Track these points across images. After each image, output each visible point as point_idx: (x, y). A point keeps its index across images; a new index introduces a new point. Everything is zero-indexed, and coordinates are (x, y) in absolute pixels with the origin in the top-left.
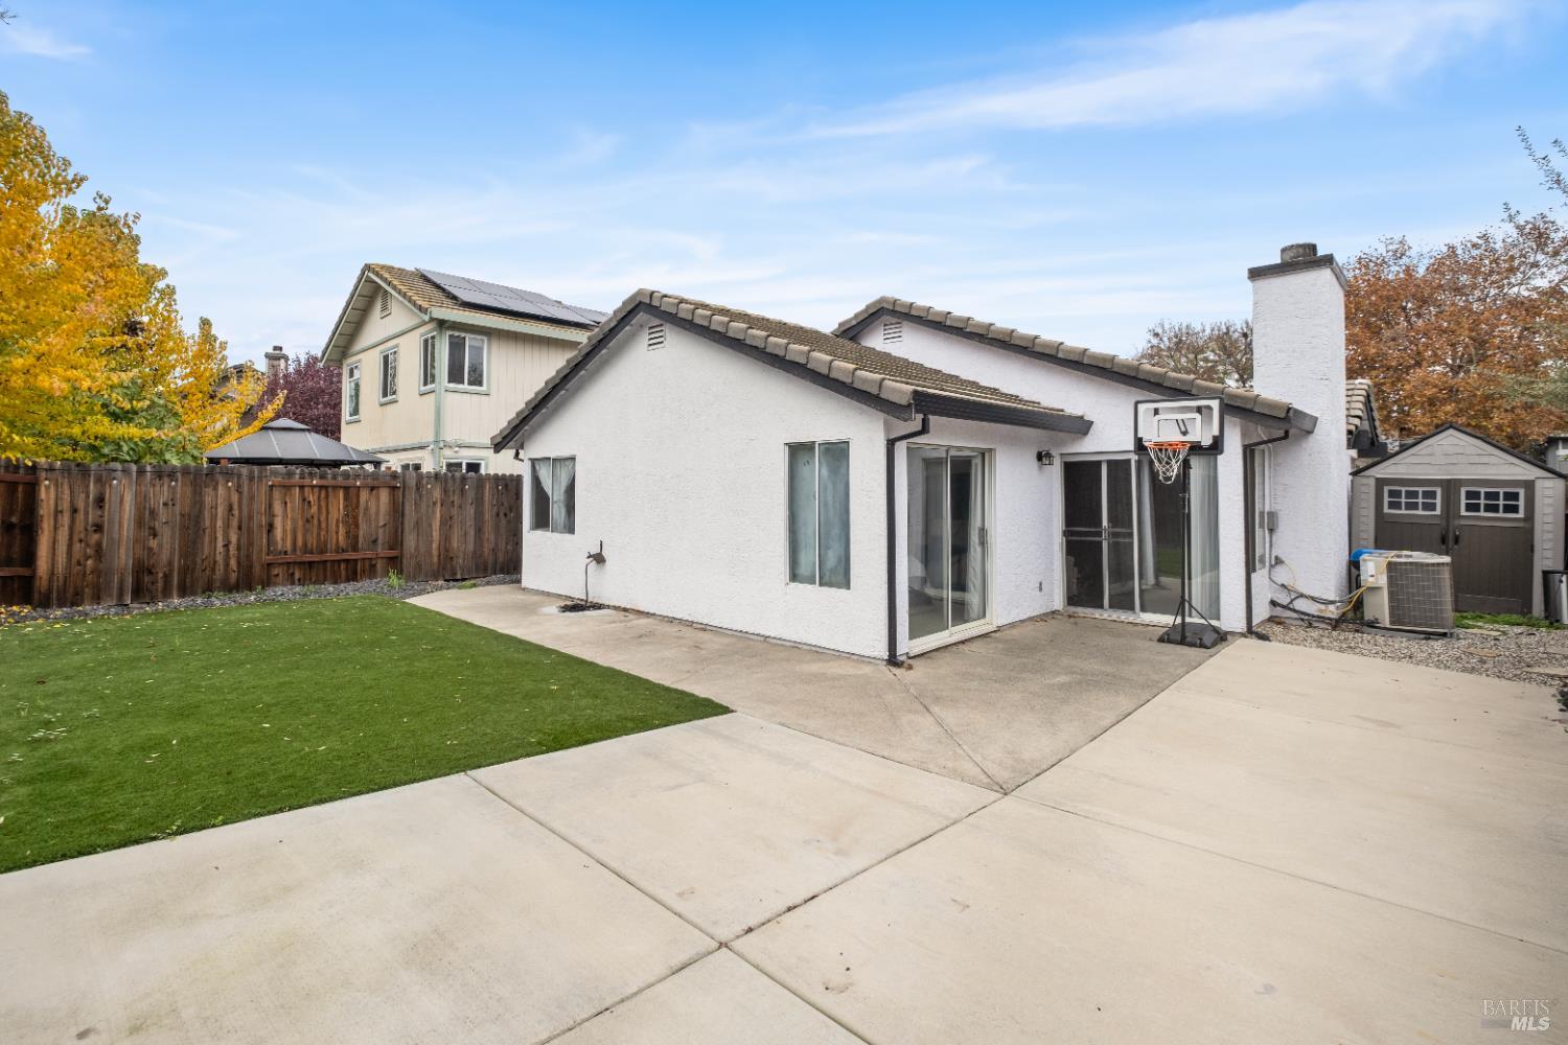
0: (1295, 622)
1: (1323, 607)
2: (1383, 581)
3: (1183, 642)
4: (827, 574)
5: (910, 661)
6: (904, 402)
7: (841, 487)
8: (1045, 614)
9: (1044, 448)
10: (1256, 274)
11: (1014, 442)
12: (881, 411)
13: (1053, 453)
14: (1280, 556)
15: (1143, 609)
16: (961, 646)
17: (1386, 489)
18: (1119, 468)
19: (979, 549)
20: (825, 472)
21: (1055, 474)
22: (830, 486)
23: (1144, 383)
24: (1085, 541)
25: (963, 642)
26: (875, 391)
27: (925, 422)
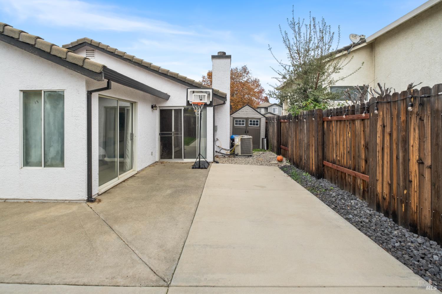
0: (221, 156)
1: (227, 151)
2: (239, 143)
3: (199, 168)
4: (50, 160)
5: (99, 197)
6: (98, 71)
7: (59, 114)
8: (153, 163)
9: (154, 104)
10: (214, 57)
11: (144, 100)
12: (84, 75)
13: (157, 106)
14: (218, 138)
15: (185, 158)
16: (123, 183)
17: (235, 120)
18: (178, 111)
19: (130, 142)
20: (48, 106)
21: (157, 113)
22: (52, 115)
23: (187, 84)
24: (165, 137)
25: (124, 181)
26: (80, 64)
27: (108, 83)
